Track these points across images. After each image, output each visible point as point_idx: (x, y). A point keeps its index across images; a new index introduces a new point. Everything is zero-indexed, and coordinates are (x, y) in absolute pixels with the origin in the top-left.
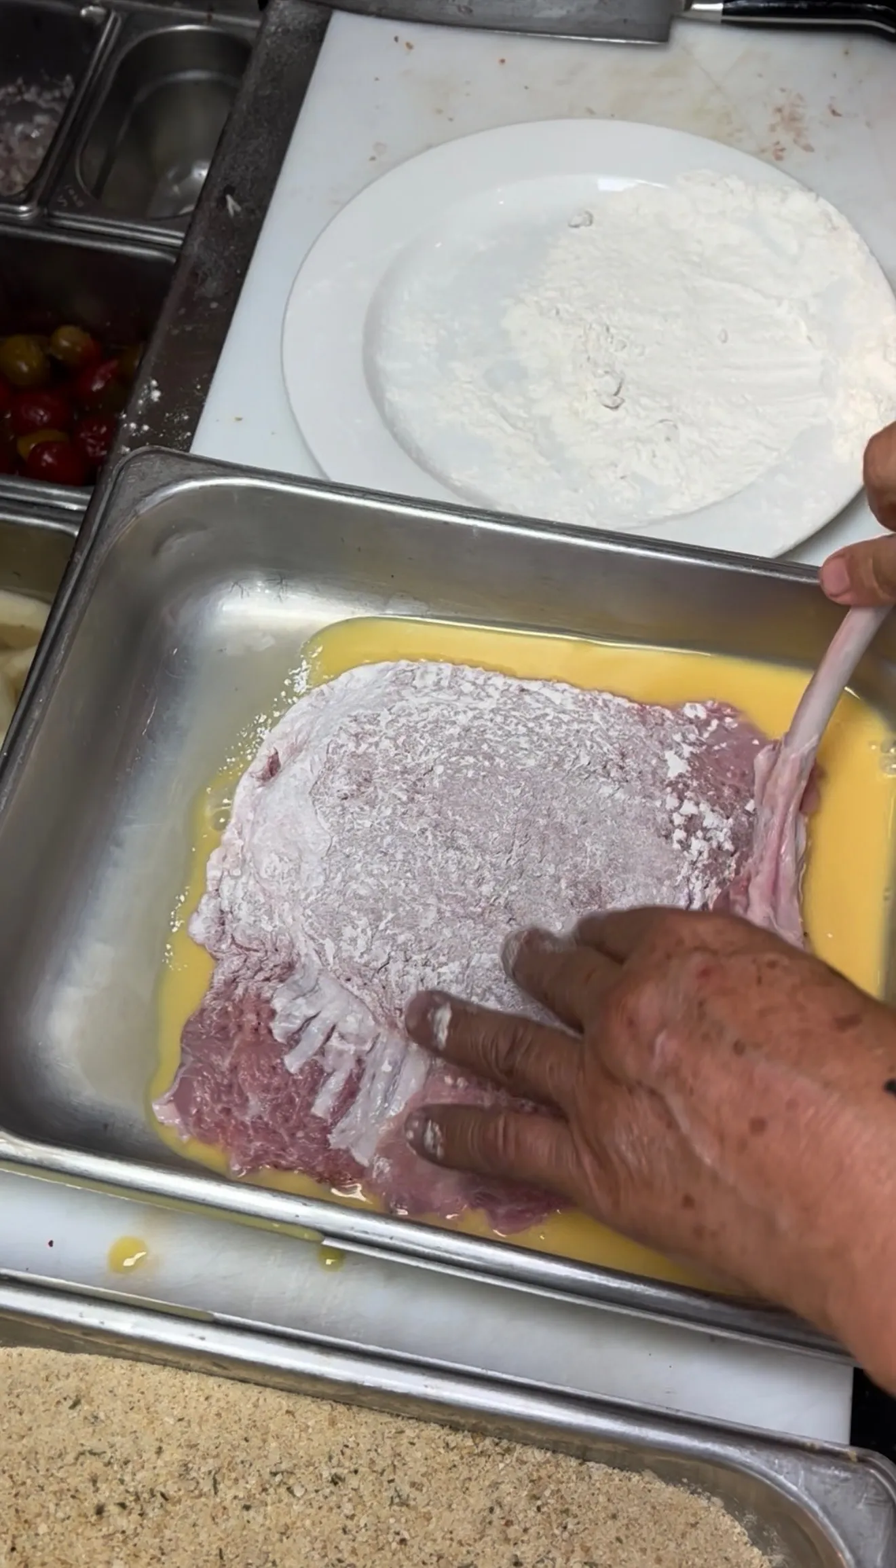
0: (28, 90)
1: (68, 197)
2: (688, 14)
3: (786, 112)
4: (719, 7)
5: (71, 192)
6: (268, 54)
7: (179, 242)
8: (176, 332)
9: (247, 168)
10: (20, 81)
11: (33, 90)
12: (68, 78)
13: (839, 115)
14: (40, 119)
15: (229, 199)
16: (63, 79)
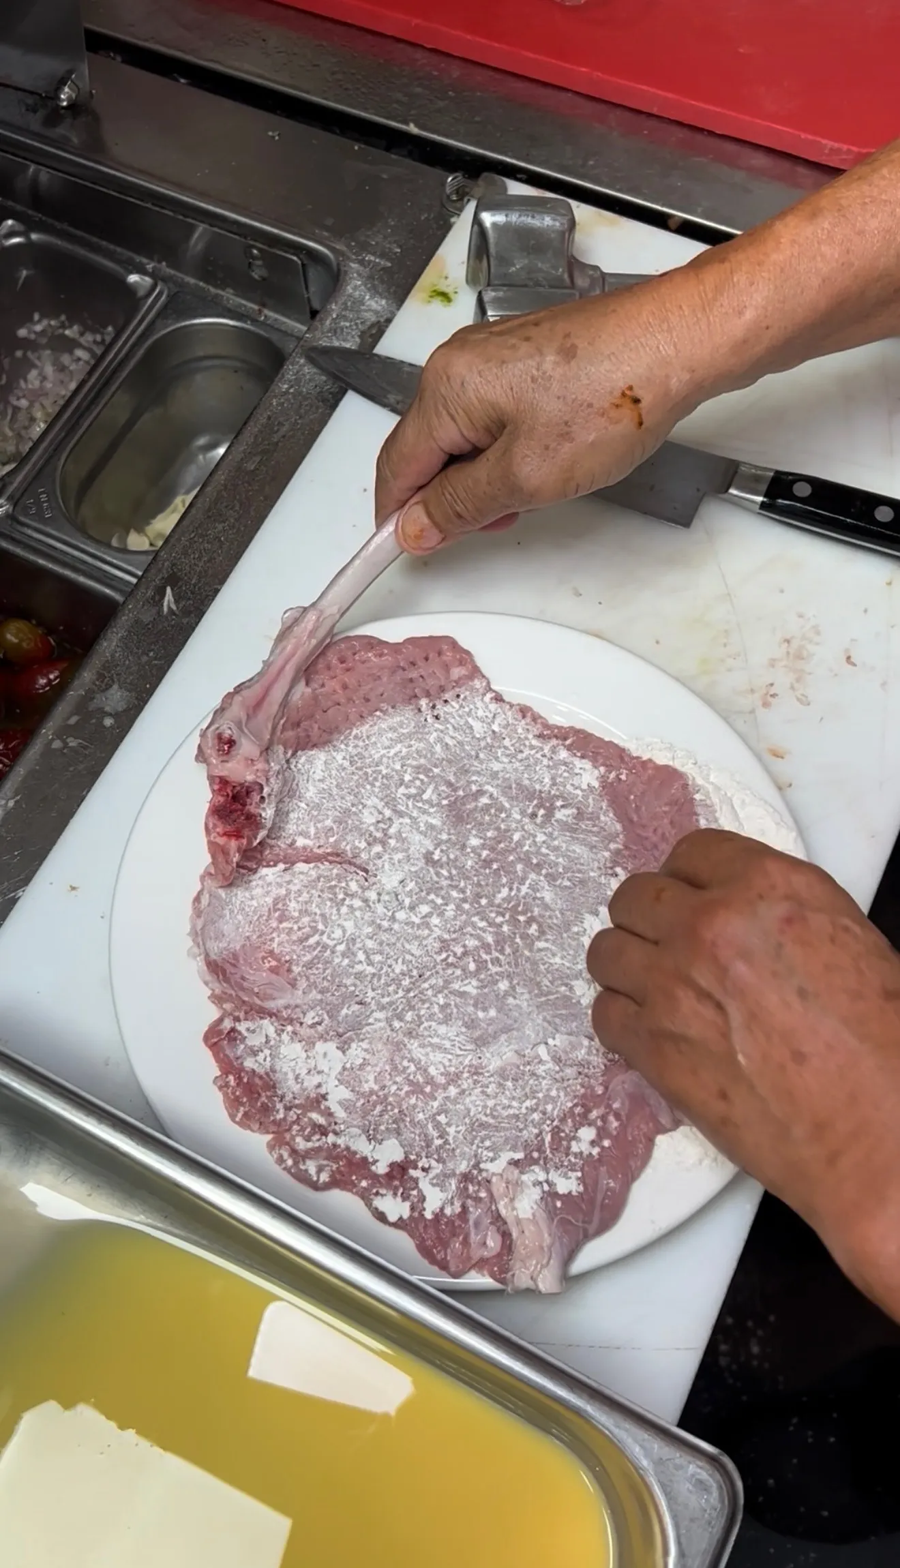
0: (70, 327)
1: (38, 503)
2: (725, 496)
3: (795, 644)
4: (760, 499)
5: (43, 497)
6: (269, 418)
7: (134, 581)
8: (57, 744)
9: (200, 558)
10: (63, 318)
11: (75, 328)
12: (110, 329)
13: (854, 665)
14: (79, 353)
15: (169, 590)
16: (105, 327)
